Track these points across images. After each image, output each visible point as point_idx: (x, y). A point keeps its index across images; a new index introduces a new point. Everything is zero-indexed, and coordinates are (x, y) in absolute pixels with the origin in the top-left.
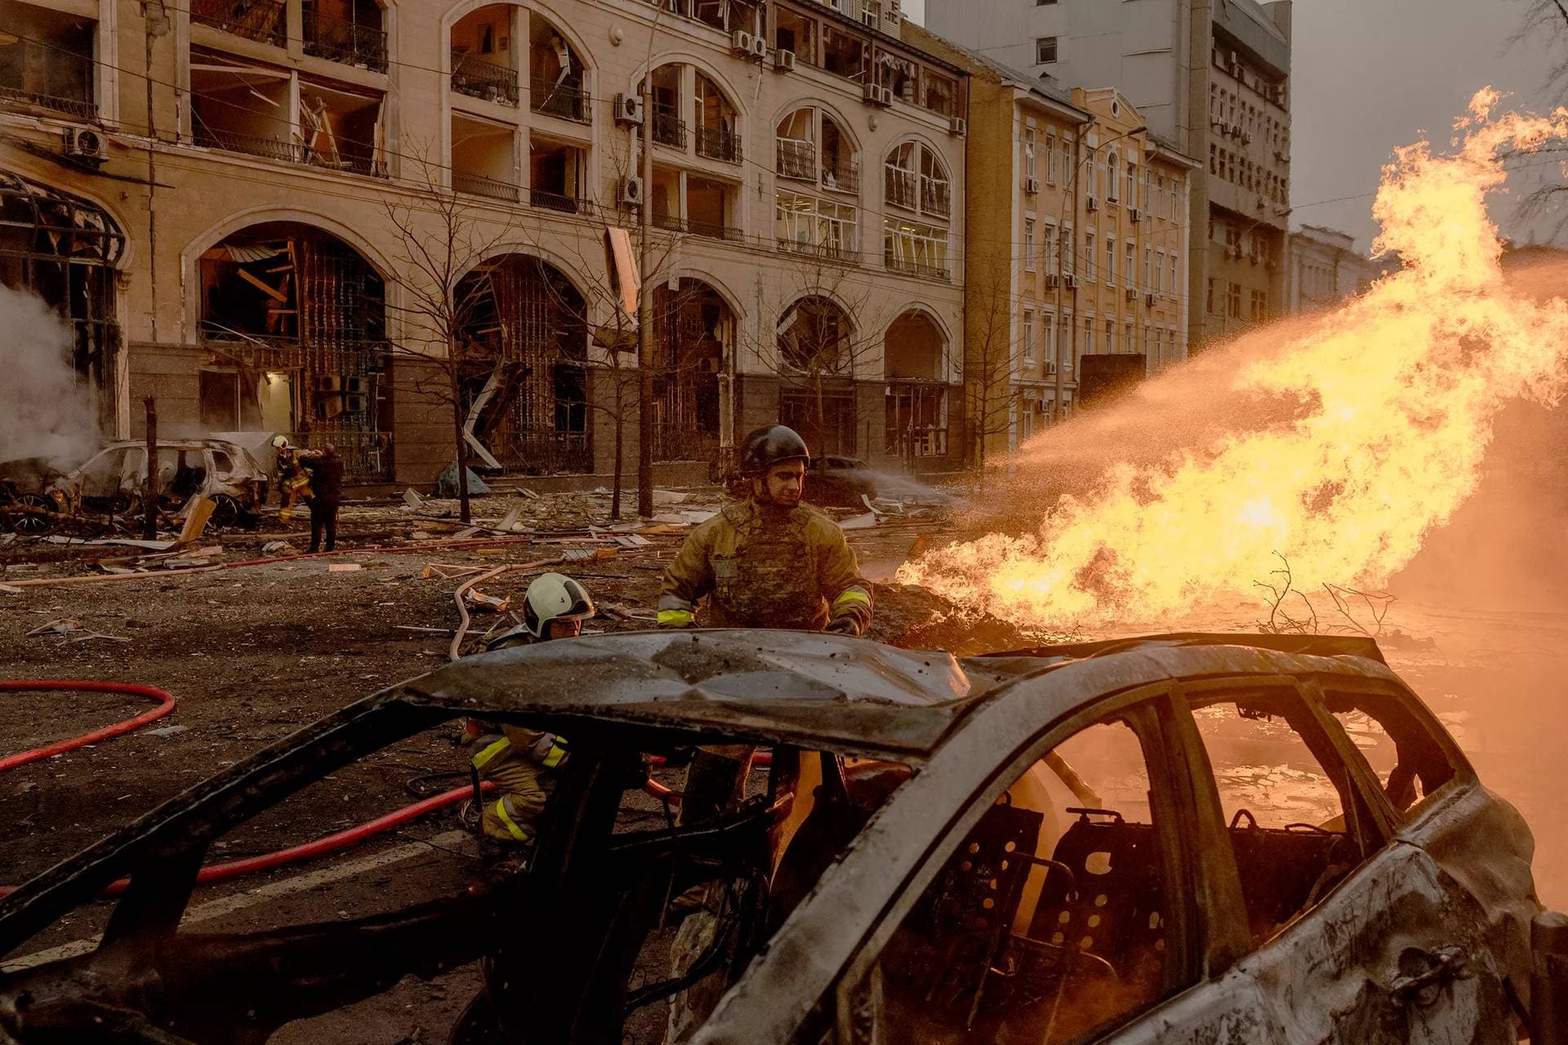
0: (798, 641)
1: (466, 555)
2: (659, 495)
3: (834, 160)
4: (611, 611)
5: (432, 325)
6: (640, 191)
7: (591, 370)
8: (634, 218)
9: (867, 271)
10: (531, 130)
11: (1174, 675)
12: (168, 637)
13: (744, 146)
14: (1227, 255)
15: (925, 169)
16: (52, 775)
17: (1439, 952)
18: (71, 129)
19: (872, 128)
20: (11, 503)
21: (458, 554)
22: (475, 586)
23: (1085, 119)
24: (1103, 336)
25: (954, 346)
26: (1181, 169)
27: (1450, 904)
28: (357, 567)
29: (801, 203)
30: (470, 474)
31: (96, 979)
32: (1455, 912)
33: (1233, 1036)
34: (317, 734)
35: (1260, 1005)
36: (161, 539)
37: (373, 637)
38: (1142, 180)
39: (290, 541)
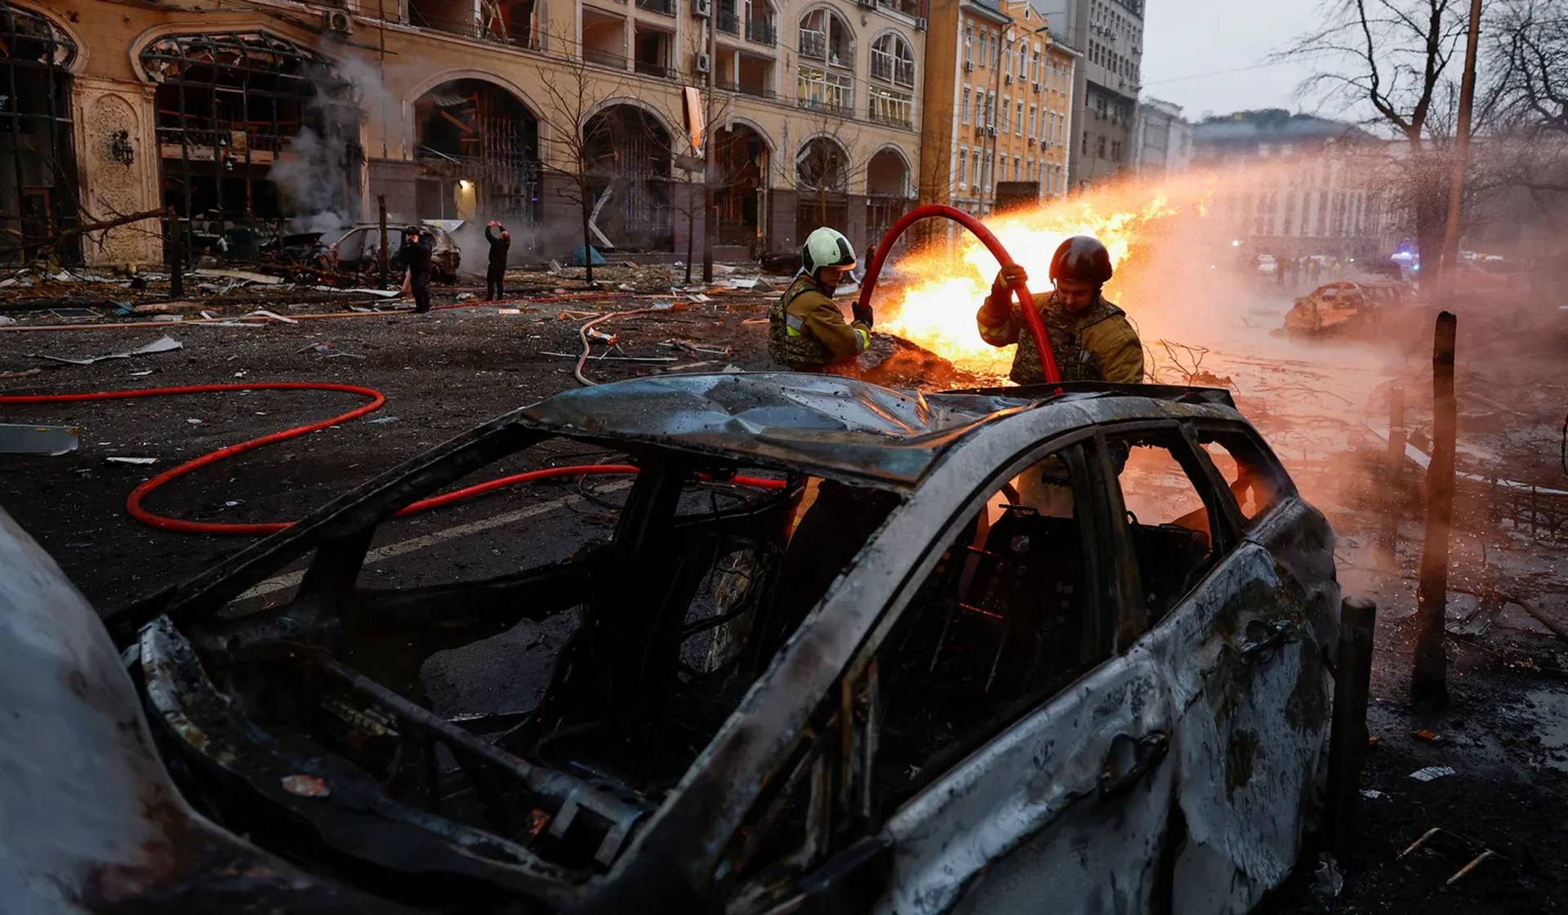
0: (811, 382)
1: (589, 305)
2: (717, 268)
3: (838, 45)
4: (682, 345)
5: (569, 151)
6: (707, 63)
7: (674, 183)
8: (704, 81)
9: (857, 121)
10: (636, 19)
11: (1096, 421)
12: (390, 356)
13: (778, 35)
14: (1097, 118)
15: (898, 54)
16: (306, 449)
17: (1275, 623)
18: (328, 12)
19: (864, 24)
20: (291, 264)
21: (584, 304)
22: (593, 326)
23: (1007, 21)
24: (1012, 169)
25: (914, 173)
26: (1070, 57)
27: (1283, 588)
28: (517, 311)
29: (815, 74)
30: (593, 250)
31: (292, 623)
32: (1287, 594)
33: (1135, 697)
34: (455, 447)
35: (1155, 673)
36: (390, 290)
37: (525, 359)
38: (1043, 64)
39: (475, 293)
